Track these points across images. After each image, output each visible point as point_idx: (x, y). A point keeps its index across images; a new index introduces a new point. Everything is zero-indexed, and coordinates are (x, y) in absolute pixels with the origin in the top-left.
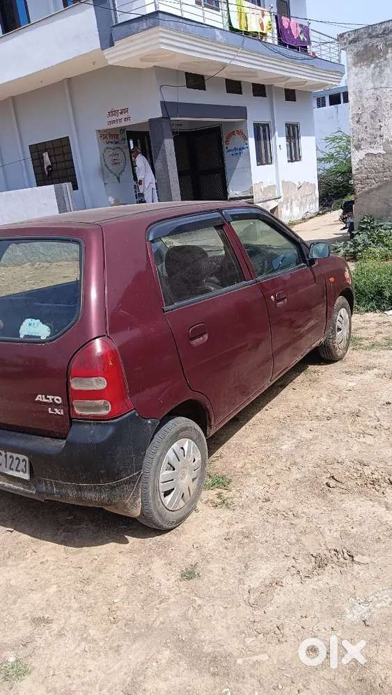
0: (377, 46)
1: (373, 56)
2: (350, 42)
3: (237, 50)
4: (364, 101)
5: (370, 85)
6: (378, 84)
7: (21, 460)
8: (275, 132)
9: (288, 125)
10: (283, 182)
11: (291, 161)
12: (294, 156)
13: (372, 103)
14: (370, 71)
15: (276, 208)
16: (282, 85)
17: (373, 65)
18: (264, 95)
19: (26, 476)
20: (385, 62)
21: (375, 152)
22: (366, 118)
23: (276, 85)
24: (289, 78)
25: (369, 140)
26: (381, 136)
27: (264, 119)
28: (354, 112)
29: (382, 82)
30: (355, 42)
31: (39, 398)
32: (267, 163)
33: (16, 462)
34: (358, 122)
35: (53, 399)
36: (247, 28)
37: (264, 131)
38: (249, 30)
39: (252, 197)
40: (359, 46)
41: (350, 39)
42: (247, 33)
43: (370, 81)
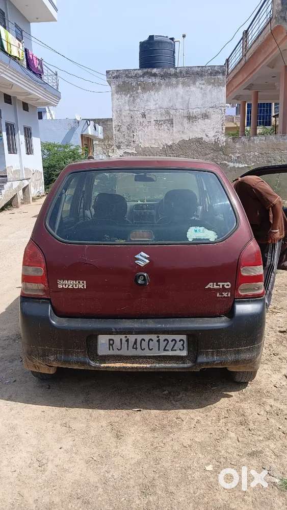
0: (131, 83)
1: (129, 89)
2: (114, 78)
3: (6, 66)
4: (123, 118)
5: (127, 108)
6: (132, 108)
7: (178, 341)
8: (18, 131)
9: (25, 128)
10: (25, 169)
11: (28, 154)
12: (29, 151)
13: (128, 119)
14: (127, 98)
15: (28, 186)
16: (22, 98)
17: (129, 95)
18: (10, 103)
19: (184, 353)
20: (137, 95)
21: (130, 152)
22: (124, 128)
23: (19, 97)
24: (30, 94)
25: (126, 143)
26: (133, 142)
27: (12, 120)
28: (116, 124)
29: (135, 107)
30: (117, 78)
31: (210, 285)
32: (14, 153)
33: (171, 344)
34: (118, 130)
35: (223, 286)
36: (11, 52)
37: (11, 129)
38: (12, 54)
39: (6, 176)
40: (120, 81)
41: (113, 75)
42: (10, 55)
43: (127, 105)
